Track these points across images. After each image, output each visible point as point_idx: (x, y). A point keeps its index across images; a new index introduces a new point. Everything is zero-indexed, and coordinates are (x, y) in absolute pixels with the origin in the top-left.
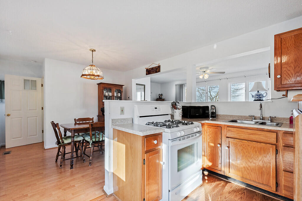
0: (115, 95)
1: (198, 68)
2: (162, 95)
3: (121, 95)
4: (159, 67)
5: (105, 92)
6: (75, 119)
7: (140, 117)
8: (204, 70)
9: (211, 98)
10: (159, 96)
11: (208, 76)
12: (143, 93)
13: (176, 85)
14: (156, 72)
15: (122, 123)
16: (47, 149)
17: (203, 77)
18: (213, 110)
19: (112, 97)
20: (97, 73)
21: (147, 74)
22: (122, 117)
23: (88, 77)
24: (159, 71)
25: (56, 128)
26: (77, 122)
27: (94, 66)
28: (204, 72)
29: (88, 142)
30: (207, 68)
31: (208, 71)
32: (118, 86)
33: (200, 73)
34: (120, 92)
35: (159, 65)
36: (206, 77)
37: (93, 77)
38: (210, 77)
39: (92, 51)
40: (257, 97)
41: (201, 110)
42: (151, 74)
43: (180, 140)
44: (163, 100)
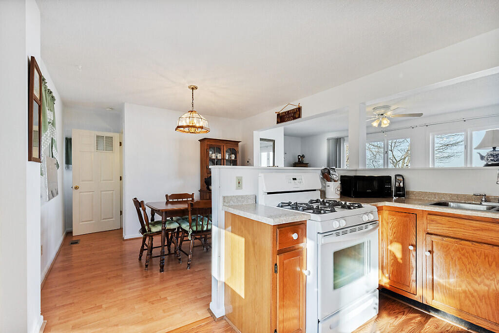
0: (227, 158)
1: (370, 109)
2: (303, 156)
3: (236, 158)
4: (299, 109)
5: (211, 152)
6: (167, 196)
7: (268, 193)
8: (382, 111)
9: (394, 161)
10: (299, 159)
11: (389, 122)
12: (271, 153)
13: (328, 140)
14: (295, 118)
15: (240, 204)
16: (127, 240)
17: (380, 124)
18: (400, 184)
19: (222, 160)
20: (199, 122)
21: (278, 123)
22: (240, 193)
23: (186, 129)
24: (299, 117)
25: (141, 208)
26: (170, 200)
27: (195, 112)
28: (382, 115)
29: (186, 232)
30: (387, 107)
31: (389, 113)
32: (231, 143)
33: (373, 118)
34: (234, 152)
35: (299, 106)
36: (385, 123)
37: (193, 130)
38: (391, 123)
39: (193, 89)
40: (492, 158)
41: (375, 184)
42: (286, 121)
43: (338, 235)
44: (306, 165)
